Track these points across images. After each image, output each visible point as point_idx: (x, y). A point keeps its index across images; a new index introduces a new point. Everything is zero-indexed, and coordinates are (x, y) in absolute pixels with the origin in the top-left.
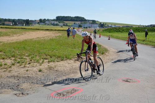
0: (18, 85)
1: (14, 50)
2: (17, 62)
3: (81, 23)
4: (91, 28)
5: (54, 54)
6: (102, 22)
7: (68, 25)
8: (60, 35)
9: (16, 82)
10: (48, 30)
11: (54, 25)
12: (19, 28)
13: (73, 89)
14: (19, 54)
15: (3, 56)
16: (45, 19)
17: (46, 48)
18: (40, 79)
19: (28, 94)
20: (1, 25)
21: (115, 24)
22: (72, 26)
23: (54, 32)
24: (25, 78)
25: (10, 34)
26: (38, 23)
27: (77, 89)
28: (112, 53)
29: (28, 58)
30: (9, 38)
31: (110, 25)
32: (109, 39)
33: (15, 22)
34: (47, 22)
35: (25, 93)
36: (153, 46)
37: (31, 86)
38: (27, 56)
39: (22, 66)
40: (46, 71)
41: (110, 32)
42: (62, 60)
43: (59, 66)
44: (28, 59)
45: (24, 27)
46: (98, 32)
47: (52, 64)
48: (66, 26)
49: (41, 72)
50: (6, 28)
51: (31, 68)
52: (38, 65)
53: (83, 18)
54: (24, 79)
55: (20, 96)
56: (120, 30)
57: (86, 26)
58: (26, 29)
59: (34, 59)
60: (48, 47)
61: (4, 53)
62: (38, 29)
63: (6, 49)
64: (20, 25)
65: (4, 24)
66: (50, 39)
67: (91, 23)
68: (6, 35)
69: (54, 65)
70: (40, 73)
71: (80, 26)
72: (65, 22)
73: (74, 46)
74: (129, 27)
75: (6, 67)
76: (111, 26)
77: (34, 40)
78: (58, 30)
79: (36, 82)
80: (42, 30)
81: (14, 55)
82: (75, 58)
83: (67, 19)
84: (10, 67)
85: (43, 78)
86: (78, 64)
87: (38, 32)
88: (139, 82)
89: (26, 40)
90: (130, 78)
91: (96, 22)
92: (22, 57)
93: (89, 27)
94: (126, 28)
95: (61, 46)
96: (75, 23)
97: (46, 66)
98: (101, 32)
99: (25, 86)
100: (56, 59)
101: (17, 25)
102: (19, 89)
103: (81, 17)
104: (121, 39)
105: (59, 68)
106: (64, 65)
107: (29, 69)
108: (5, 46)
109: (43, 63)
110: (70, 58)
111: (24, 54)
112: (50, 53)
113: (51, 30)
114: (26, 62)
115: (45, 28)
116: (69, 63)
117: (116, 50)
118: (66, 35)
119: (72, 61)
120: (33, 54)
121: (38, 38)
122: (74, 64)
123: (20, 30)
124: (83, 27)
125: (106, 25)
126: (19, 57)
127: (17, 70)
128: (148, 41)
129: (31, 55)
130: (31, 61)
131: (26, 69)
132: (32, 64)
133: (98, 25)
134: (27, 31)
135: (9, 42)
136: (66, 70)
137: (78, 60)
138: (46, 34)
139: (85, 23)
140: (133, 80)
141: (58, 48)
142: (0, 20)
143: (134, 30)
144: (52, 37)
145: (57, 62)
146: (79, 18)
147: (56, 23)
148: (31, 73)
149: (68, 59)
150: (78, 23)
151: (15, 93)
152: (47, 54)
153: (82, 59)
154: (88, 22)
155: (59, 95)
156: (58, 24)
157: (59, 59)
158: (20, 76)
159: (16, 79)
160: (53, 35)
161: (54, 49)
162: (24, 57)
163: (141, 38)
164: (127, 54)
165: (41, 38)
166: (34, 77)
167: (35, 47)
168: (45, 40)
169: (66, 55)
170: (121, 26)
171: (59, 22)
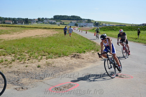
0: (18, 80)
1: (14, 47)
2: (17, 58)
3: (77, 22)
4: (86, 26)
5: (52, 51)
6: (97, 21)
8: (57, 33)
9: (16, 77)
10: (46, 28)
11: (51, 23)
12: (18, 27)
13: (70, 84)
14: (19, 50)
15: (4, 53)
16: (43, 18)
17: (44, 45)
18: (38, 74)
19: (27, 89)
20: (1, 23)
21: (109, 23)
22: (68, 24)
23: (52, 30)
24: (24, 73)
25: (10, 32)
26: (37, 21)
27: (74, 84)
30: (10, 36)
33: (15, 21)
34: (45, 21)
35: (25, 87)
36: (145, 44)
37: (30, 81)
38: (26, 53)
39: (22, 62)
40: (44, 67)
41: (104, 31)
42: (59, 57)
43: (57, 62)
45: (23, 25)
46: (93, 30)
47: (50, 61)
48: (63, 24)
49: (40, 68)
50: (6, 26)
51: (31, 64)
52: (37, 61)
53: (79, 17)
54: (23, 74)
55: (20, 90)
56: (114, 28)
57: (82, 24)
58: (25, 27)
59: (33, 55)
60: (46, 44)
61: (5, 50)
62: (37, 28)
63: (7, 46)
64: (19, 23)
65: (4, 23)
66: (48, 37)
67: (87, 22)
68: (7, 33)
70: (39, 69)
71: (76, 25)
72: (62, 21)
73: (70, 43)
74: (122, 26)
75: (7, 63)
76: (105, 25)
77: (33, 38)
78: (56, 29)
79: (35, 77)
80: (41, 28)
81: (14, 52)
82: (71, 55)
83: (64, 18)
84: (11, 63)
85: (41, 74)
86: (74, 60)
87: (37, 30)
88: (132, 77)
89: (25, 38)
90: (124, 74)
91: (91, 21)
92: (22, 54)
94: (119, 26)
95: (58, 43)
96: (71, 22)
97: (45, 63)
99: (24, 81)
100: (54, 56)
101: (17, 24)
102: (19, 84)
103: (77, 16)
105: (57, 64)
106: (61, 62)
107: (28, 65)
108: (6, 43)
109: (41, 60)
110: (67, 55)
111: (23, 50)
112: (48, 50)
113: (49, 28)
114: (26, 59)
115: (43, 27)
116: (66, 60)
118: (63, 33)
119: (68, 58)
120: (32, 51)
121: (37, 36)
122: (71, 61)
123: (20, 28)
124: (79, 26)
125: (100, 24)
126: (19, 53)
127: (17, 66)
128: (141, 39)
129: (30, 52)
130: (30, 57)
131: (26, 65)
132: (31, 60)
133: (93, 24)
134: (26, 29)
135: (9, 39)
136: (63, 66)
137: (74, 57)
138: (44, 32)
139: (81, 22)
140: (126, 76)
141: (56, 45)
142: (1, 19)
143: (127, 29)
144: (50, 35)
145: (55, 58)
146: (76, 17)
147: (53, 21)
148: (30, 69)
149: (65, 56)
150: (74, 22)
151: (15, 88)
152: (45, 50)
153: (78, 55)
154: (84, 21)
155: (56, 89)
156: (55, 23)
157: (57, 56)
158: (19, 72)
159: (16, 75)
160: (51, 33)
161: (52, 46)
162: (24, 54)
163: (134, 36)
164: (121, 52)
165: (40, 36)
166: (33, 72)
167: (34, 44)
168: (43, 37)
169: (63, 52)
170: (115, 25)
171: (56, 21)
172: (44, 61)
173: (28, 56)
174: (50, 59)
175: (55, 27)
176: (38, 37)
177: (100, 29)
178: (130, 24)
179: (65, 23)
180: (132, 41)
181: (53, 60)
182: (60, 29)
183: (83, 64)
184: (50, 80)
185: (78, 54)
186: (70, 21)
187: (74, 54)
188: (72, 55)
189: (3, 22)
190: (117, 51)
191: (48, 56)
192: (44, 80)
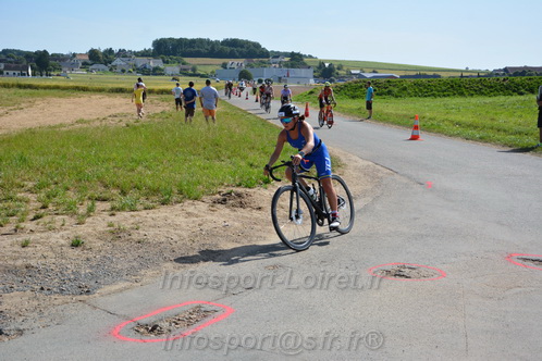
3: (247, 66)
4: (286, 81)
5: (136, 182)
6: (327, 61)
7: (200, 70)
8: (168, 108)
11: (145, 71)
12: (6, 86)
13: (197, 310)
16: (110, 51)
17: (108, 160)
18: (73, 273)
19: (20, 332)
21: (375, 67)
22: (214, 75)
24: (14, 271)
26: (85, 65)
27: (213, 308)
28: (355, 174)
29: (32, 197)
31: (358, 72)
34: (118, 62)
35: (12, 327)
36: (505, 145)
37: (36, 303)
38: (30, 191)
39: (8, 228)
40: (100, 243)
41: (353, 97)
42: (163, 204)
43: (152, 223)
44: (34, 201)
45: (29, 80)
46: (312, 96)
47: (120, 216)
48: (191, 75)
49: (79, 249)
51: (43, 235)
52: (69, 220)
53: (257, 45)
54: (10, 277)
56: (391, 88)
57: (267, 73)
58: (36, 88)
59: (56, 200)
60: (115, 155)
62: (85, 90)
64: (11, 72)
66: (128, 126)
67: (286, 65)
69: (132, 221)
70: (77, 251)
71: (244, 76)
72: (186, 60)
73: (215, 150)
74: (425, 76)
76: (359, 76)
77: (66, 129)
78: (162, 92)
79: (57, 285)
80: (100, 91)
82: (213, 194)
83: (197, 49)
85: (85, 271)
86: (223, 216)
87: (84, 99)
88: (443, 275)
89: (32, 132)
90: (413, 262)
91: (305, 60)
92: (11, 194)
93: (279, 79)
94: (413, 80)
95: (167, 149)
96: (224, 66)
97: (102, 227)
99: (13, 301)
100: (142, 199)
103: (247, 42)
104: (393, 123)
105: (151, 233)
106: (169, 221)
107: (32, 237)
109: (89, 216)
110: (194, 195)
111: (18, 181)
112: (123, 177)
114: (25, 214)
115: (110, 86)
116: (189, 214)
117: (370, 163)
119: (202, 207)
120: (56, 183)
121: (81, 121)
122: (209, 217)
123: (13, 90)
125: (340, 72)
128: (492, 128)
129: (48, 185)
130: (44, 207)
131: (22, 238)
132: (46, 219)
133: (311, 70)
134: (39, 95)
136: (175, 238)
137: (223, 202)
138: (114, 106)
139: (263, 65)
140: (422, 269)
141: (155, 159)
143: (444, 88)
145: (145, 209)
146: (242, 46)
147: (152, 64)
148: (39, 255)
149: (189, 198)
150: (237, 63)
152: (107, 180)
153: (239, 195)
154: (275, 60)
155: (142, 330)
156: (160, 69)
157: (155, 198)
161: (139, 163)
162: (19, 195)
163: (467, 118)
164: (409, 178)
165: (94, 121)
166: (53, 267)
167: (64, 156)
168: (106, 128)
169: (180, 185)
170: (397, 75)
171: (164, 62)
172: (100, 222)
173: (35, 205)
174: (126, 214)
175: (157, 88)
176: (85, 126)
177: (339, 90)
178: (457, 71)
179: (198, 68)
180: (458, 135)
181: (137, 218)
183: (259, 227)
184: (120, 295)
185: (240, 190)
186: (221, 61)
187: (225, 191)
188: (218, 196)
190: (397, 177)
191: (119, 200)
192: (96, 297)
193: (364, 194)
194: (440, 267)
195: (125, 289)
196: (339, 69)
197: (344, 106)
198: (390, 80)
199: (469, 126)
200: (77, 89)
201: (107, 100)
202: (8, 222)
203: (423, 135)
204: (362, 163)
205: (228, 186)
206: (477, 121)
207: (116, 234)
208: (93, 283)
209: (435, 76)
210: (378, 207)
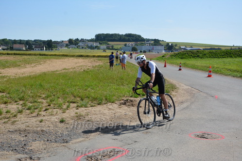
0: (25, 145)
1: (24, 89)
2: (27, 107)
3: (135, 45)
4: (152, 52)
5: (87, 95)
6: (170, 43)
7: (115, 47)
8: (101, 63)
9: (23, 139)
10: (81, 56)
11: (92, 48)
12: (35, 55)
14: (31, 94)
15: (5, 99)
16: (77, 39)
17: (76, 85)
18: (61, 134)
19: (39, 159)
20: (7, 49)
21: (191, 45)
22: (121, 49)
23: (92, 59)
24: (37, 132)
25: (20, 63)
26: (67, 45)
28: (182, 92)
29: (44, 101)
30: (19, 71)
31: (184, 47)
32: (180, 70)
33: (30, 45)
34: (80, 44)
35: (35, 156)
37: (45, 146)
38: (43, 99)
39: (34, 114)
40: (72, 121)
41: (182, 58)
42: (99, 105)
43: (94, 113)
44: (45, 103)
45: (44, 52)
46: (163, 58)
47: (81, 109)
48: (111, 49)
49: (63, 123)
50: (15, 54)
51: (48, 117)
52: (59, 111)
53: (140, 36)
54: (35, 135)
56: (199, 54)
57: (144, 48)
58: (47, 55)
59: (54, 102)
60: (78, 83)
61: (9, 93)
62: (66, 56)
63: (12, 87)
64: (37, 49)
65: (12, 49)
66: (84, 71)
67: (152, 45)
68: (14, 65)
69: (85, 112)
70: (62, 124)
71: (134, 49)
72: (109, 43)
73: (121, 81)
74: (214, 49)
75: (8, 115)
76: (185, 49)
77: (58, 72)
78: (99, 56)
79: (54, 139)
80: (73, 56)
81: (23, 97)
82: (120, 100)
83: (114, 38)
84: (15, 116)
85: (65, 133)
86: (124, 110)
87: (66, 60)
88: (223, 137)
89: (45, 74)
90: (209, 131)
91: (161, 42)
92: (36, 100)
93: (149, 51)
94: (209, 51)
95: (101, 81)
96: (125, 45)
97: (73, 114)
98: (168, 59)
99: (36, 145)
100: (90, 102)
101: (33, 49)
102: (26, 150)
103: (135, 35)
104: (200, 70)
105: (93, 117)
106: (101, 112)
107: (44, 118)
108: (11, 83)
109: (68, 109)
110: (112, 101)
111: (39, 94)
112: (82, 93)
113: (87, 56)
114: (41, 108)
115: (77, 54)
116: (110, 109)
117: (189, 87)
119: (115, 106)
120: (54, 95)
121: (65, 69)
122: (118, 110)
123: (37, 57)
124: (139, 51)
125: (176, 47)
126: (31, 99)
127: (25, 121)
129: (51, 96)
130: (49, 105)
131: (40, 118)
132: (50, 111)
133: (163, 47)
134: (48, 58)
135: (17, 76)
136: (104, 119)
137: (125, 104)
138: (79, 62)
139: (142, 44)
140: (213, 135)
141: (95, 85)
142: (7, 42)
143: (223, 54)
144: (87, 67)
145: (91, 106)
146: (133, 37)
147: (94, 44)
148: (47, 126)
149: (110, 102)
150: (131, 44)
151: (19, 158)
152: (75, 94)
153: (131, 101)
154: (147, 42)
155: (89, 159)
156: (98, 47)
157: (95, 102)
158: (29, 130)
159: (23, 135)
160: (90, 64)
161: (88, 87)
162: (39, 100)
163: (234, 67)
164: (207, 94)
165: (70, 69)
166: (52, 131)
167: (58, 84)
168: (75, 72)
169: (106, 97)
170: (201, 48)
171: (100, 44)
172: (72, 112)
173: (45, 104)
174: (83, 109)
175: (96, 55)
176: (67, 71)
177: (176, 55)
178: (229, 46)
179: (114, 46)
180: (229, 75)
181: (88, 110)
182: (105, 57)
184: (80, 144)
185: (132, 99)
186: (124, 43)
187: (125, 99)
188: (122, 101)
189: (9, 48)
190: (201, 93)
191: (80, 103)
192: (70, 144)
193: (187, 101)
194: (221, 134)
195: (82, 141)
196: (175, 46)
197: (178, 62)
198: (198, 51)
199: (235, 71)
200: (64, 55)
201: (75, 60)
202: (34, 112)
203: (213, 75)
204: (186, 87)
205: (127, 97)
206: (238, 68)
207: (79, 117)
208: (69, 138)
209: (219, 49)
210: (193, 106)
